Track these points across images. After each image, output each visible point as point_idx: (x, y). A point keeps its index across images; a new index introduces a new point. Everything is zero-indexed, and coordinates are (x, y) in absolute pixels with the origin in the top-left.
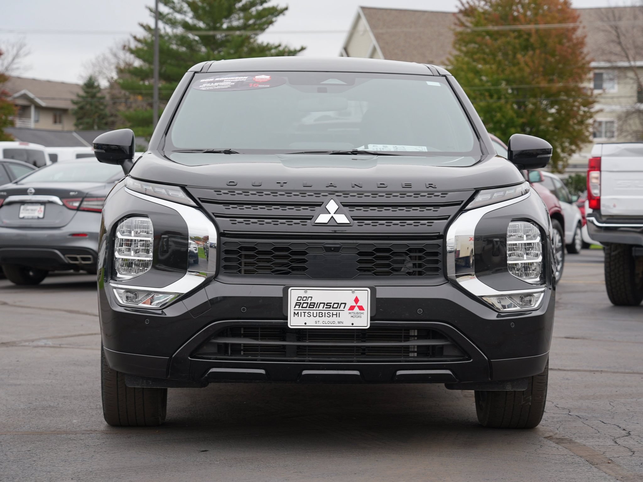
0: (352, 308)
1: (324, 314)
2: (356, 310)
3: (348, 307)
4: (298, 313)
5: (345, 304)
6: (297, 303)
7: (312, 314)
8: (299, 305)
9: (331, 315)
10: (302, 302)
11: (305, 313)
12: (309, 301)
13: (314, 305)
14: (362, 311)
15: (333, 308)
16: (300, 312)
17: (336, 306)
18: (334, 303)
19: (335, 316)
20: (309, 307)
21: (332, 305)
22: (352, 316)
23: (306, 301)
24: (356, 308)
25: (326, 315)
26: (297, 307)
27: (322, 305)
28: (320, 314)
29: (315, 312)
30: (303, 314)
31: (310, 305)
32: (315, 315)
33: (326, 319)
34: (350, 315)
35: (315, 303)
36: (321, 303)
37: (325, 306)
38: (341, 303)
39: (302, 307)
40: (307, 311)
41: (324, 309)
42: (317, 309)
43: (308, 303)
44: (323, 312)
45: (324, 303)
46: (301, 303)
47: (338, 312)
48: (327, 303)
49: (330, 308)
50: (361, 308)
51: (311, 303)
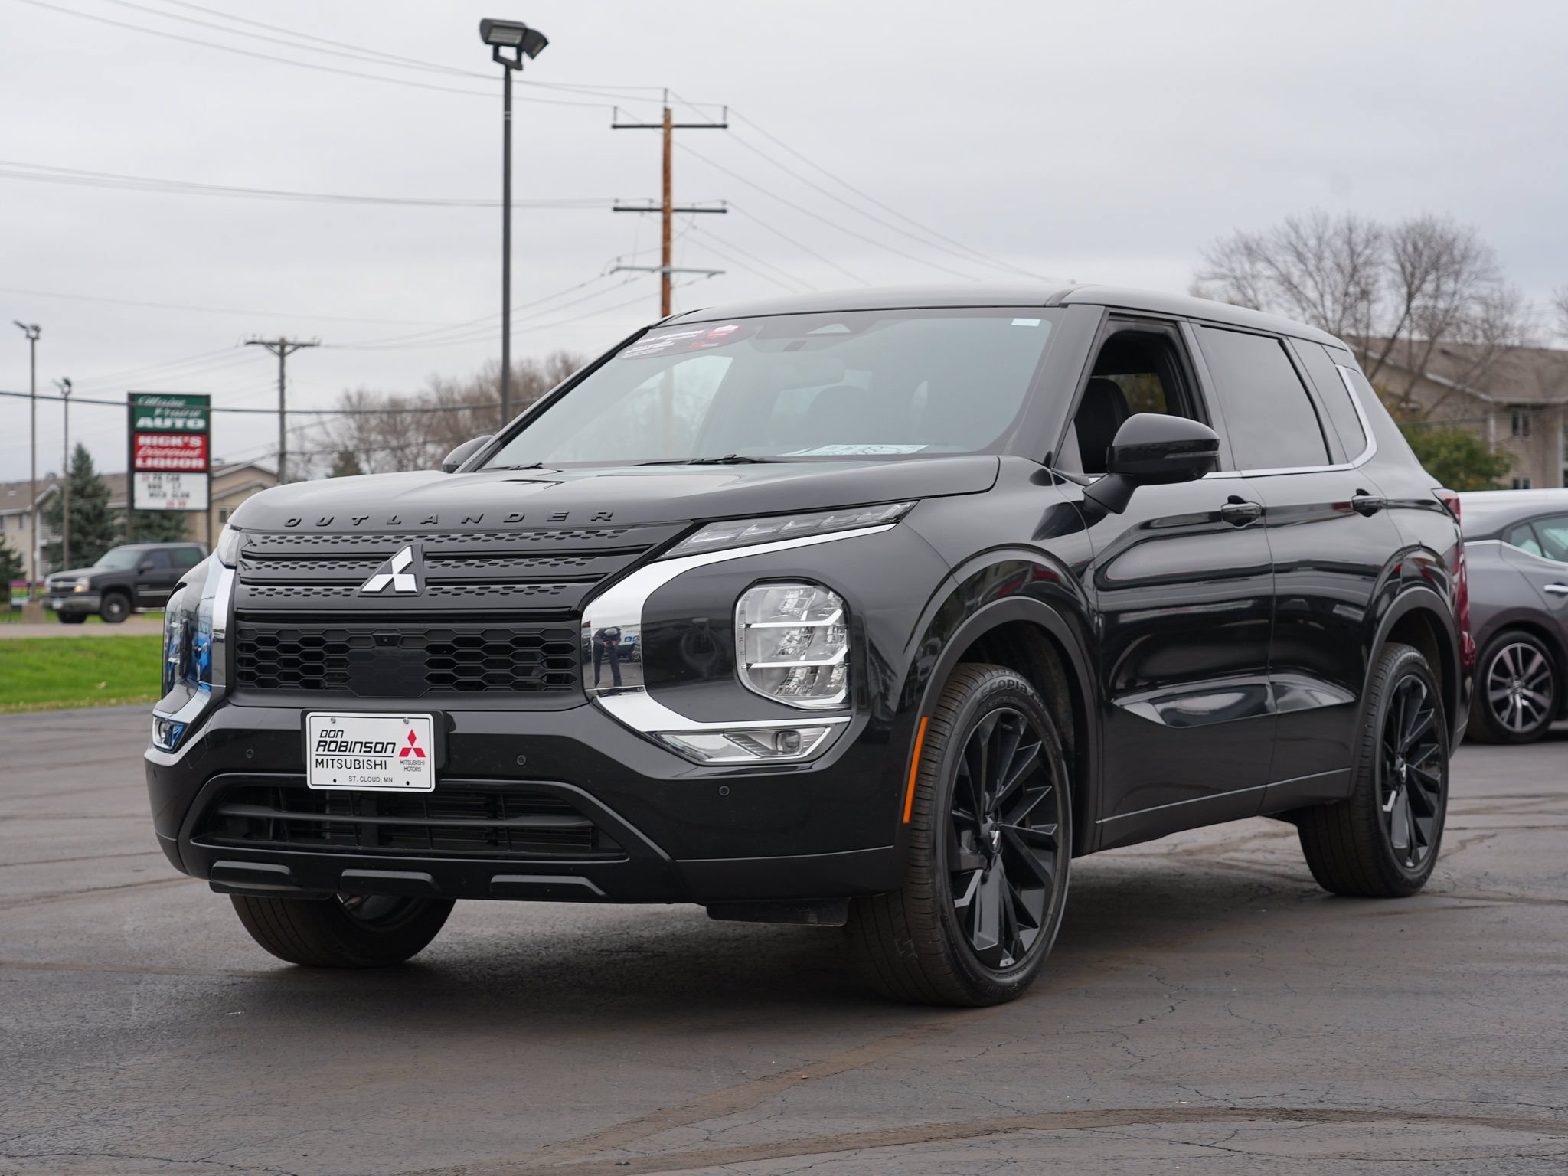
0: (405, 752)
1: (361, 764)
2: (412, 755)
3: (398, 750)
4: (322, 760)
5: (394, 744)
6: (320, 742)
7: (343, 763)
8: (324, 746)
9: (373, 764)
10: (328, 740)
11: (333, 760)
12: (339, 739)
13: (346, 747)
14: (421, 759)
15: (375, 752)
16: (325, 758)
17: (379, 747)
18: (377, 743)
19: (378, 767)
20: (340, 751)
21: (373, 745)
22: (406, 769)
23: (334, 739)
24: (412, 753)
25: (366, 765)
26: (321, 748)
27: (358, 746)
28: (357, 762)
29: (348, 759)
30: (330, 762)
31: (341, 746)
32: (348, 766)
33: (364, 773)
34: (403, 766)
35: (347, 743)
36: (356, 743)
37: (364, 749)
38: (388, 744)
39: (329, 750)
40: (337, 758)
41: (362, 754)
42: (351, 753)
43: (337, 742)
44: (361, 759)
45: (361, 743)
46: (326, 742)
47: (383, 759)
48: (366, 743)
49: (370, 752)
50: (419, 753)
51: (342, 742)
